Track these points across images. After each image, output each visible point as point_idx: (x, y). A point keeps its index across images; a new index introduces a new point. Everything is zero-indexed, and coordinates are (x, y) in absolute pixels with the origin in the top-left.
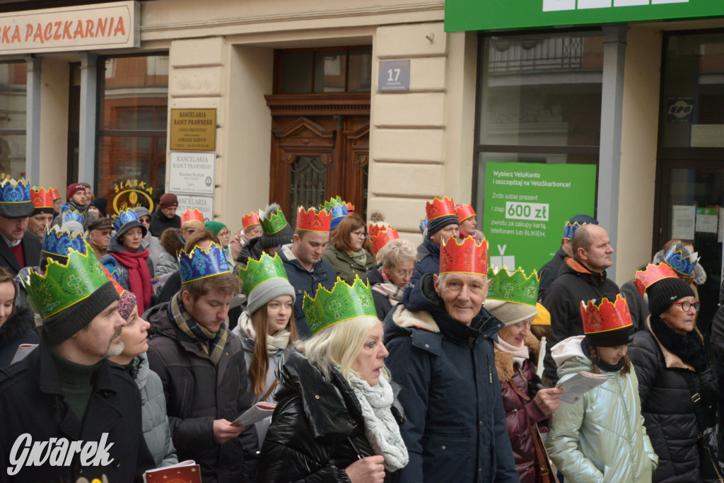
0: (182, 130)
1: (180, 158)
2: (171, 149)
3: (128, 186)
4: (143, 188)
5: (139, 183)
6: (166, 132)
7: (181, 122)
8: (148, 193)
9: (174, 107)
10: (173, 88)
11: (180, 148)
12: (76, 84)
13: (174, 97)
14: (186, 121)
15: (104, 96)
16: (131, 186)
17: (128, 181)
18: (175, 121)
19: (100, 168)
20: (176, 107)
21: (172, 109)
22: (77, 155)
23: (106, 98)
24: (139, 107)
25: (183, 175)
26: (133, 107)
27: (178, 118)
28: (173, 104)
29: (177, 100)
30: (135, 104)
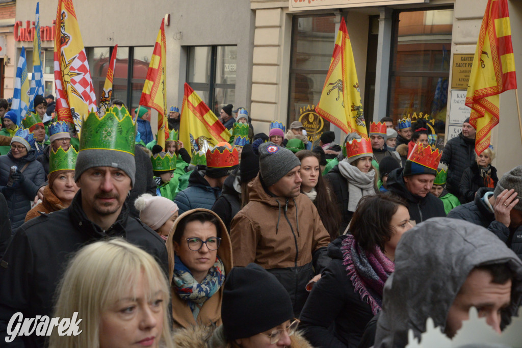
0: (462, 72)
1: (459, 95)
2: (452, 88)
3: (415, 117)
4: (427, 119)
5: (423, 115)
6: (449, 73)
7: (461, 65)
8: (431, 124)
9: (456, 52)
10: (456, 37)
11: (459, 87)
12: (375, 33)
13: (456, 44)
14: (466, 64)
15: (397, 42)
16: (417, 118)
17: (415, 113)
18: (457, 64)
19: (391, 102)
20: (458, 52)
21: (454, 54)
22: (373, 91)
23: (399, 44)
24: (425, 51)
25: (462, 109)
26: (420, 51)
27: (459, 61)
28: (454, 50)
29: (458, 46)
30: (423, 49)
